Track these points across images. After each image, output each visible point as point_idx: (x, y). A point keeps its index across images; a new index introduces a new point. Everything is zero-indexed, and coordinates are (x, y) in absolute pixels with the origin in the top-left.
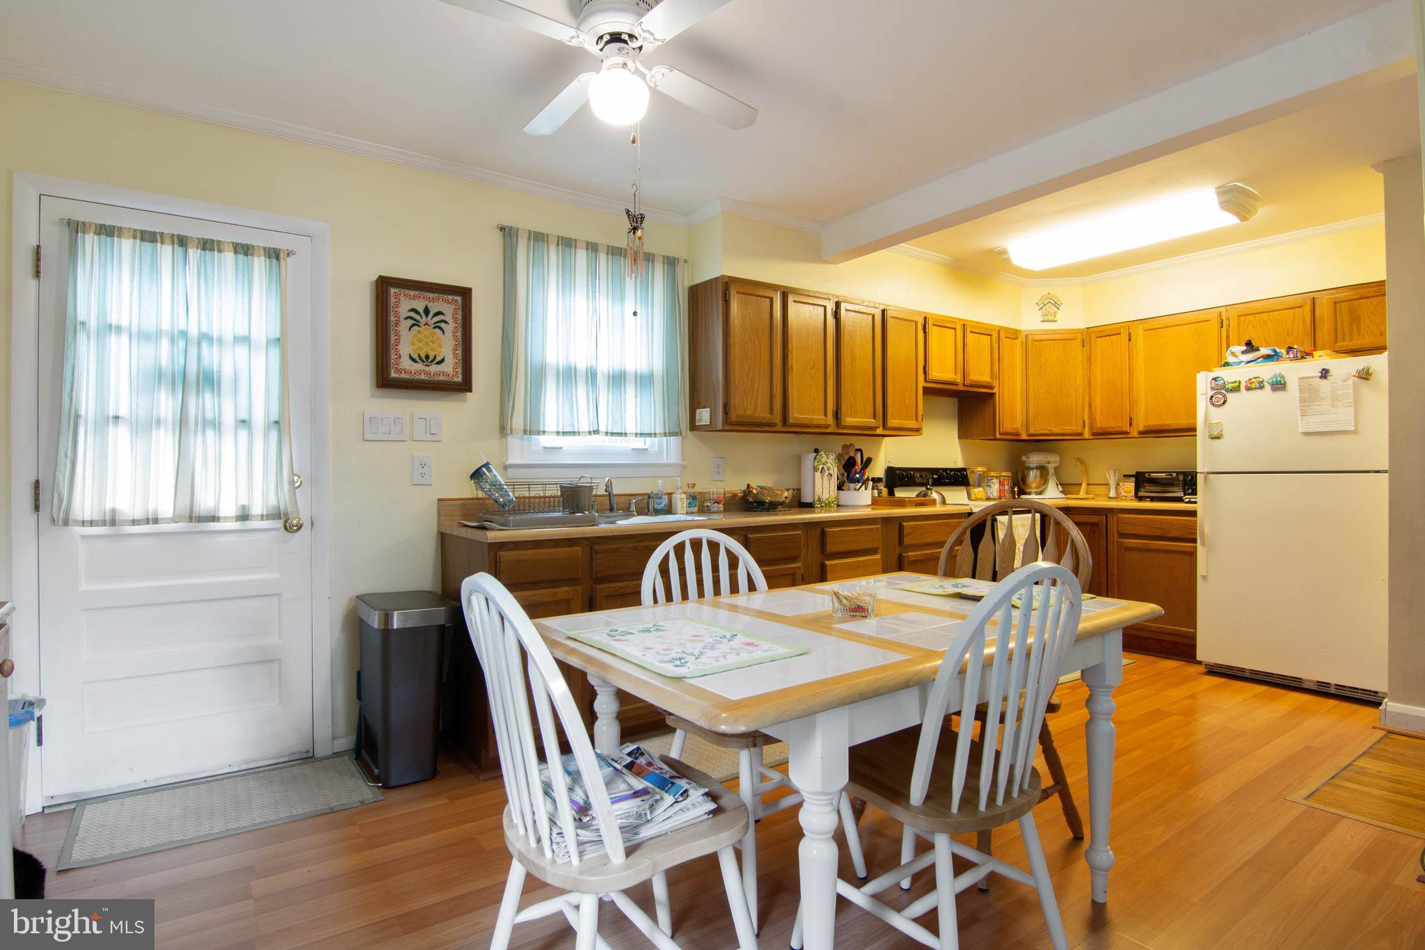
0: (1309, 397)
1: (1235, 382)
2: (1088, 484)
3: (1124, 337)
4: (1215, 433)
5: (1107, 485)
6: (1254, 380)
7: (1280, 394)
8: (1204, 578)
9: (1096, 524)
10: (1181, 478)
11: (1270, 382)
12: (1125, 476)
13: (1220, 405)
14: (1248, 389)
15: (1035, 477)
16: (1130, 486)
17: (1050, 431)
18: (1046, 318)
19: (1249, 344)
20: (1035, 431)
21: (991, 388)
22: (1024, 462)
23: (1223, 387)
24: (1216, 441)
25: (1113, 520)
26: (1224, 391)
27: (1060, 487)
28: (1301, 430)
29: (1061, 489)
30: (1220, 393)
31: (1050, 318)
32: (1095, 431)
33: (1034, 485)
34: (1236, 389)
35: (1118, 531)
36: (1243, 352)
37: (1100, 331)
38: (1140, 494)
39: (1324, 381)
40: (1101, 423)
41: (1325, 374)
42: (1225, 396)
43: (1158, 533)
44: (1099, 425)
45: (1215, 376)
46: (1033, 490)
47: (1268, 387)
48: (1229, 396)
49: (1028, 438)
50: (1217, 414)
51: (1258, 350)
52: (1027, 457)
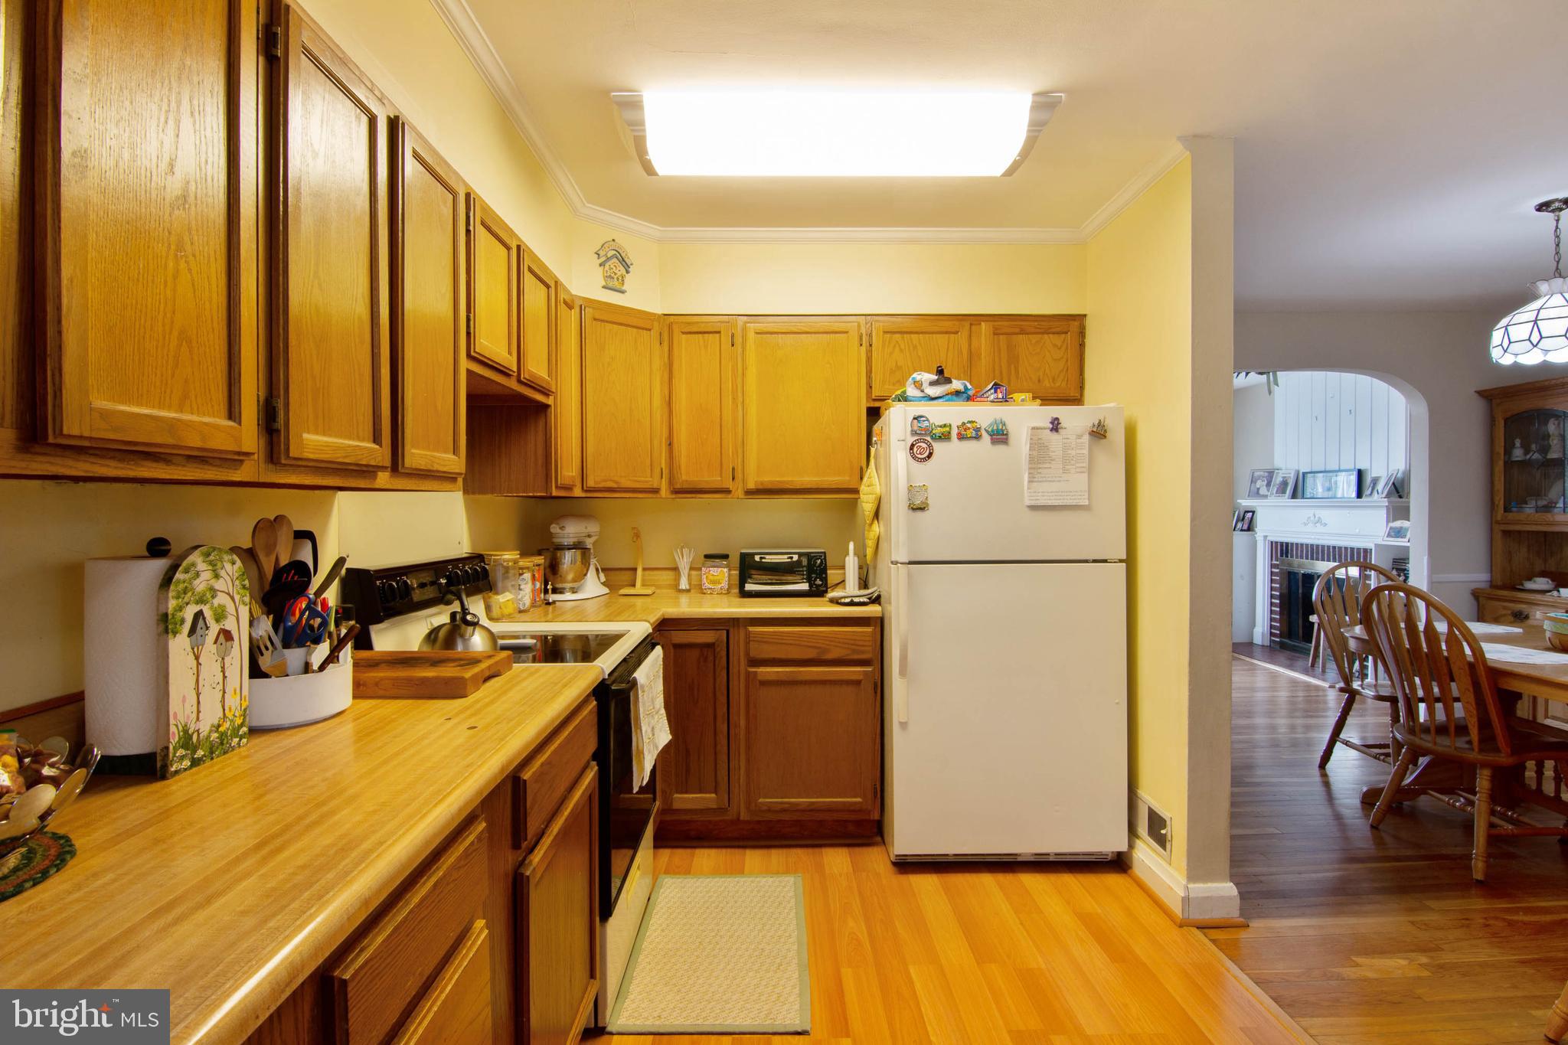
0: (1039, 456)
1: (945, 426)
2: (644, 569)
3: (726, 340)
4: (917, 502)
5: (676, 569)
6: (969, 425)
7: (1001, 448)
8: (904, 725)
9: (710, 646)
10: (805, 562)
11: (990, 430)
12: (707, 557)
13: (924, 460)
14: (961, 437)
15: (573, 562)
16: (722, 575)
17: (617, 482)
18: (610, 284)
19: (940, 372)
20: (595, 482)
21: (546, 393)
22: (551, 535)
23: (928, 431)
24: (919, 514)
25: (738, 637)
26: (929, 439)
27: (602, 575)
28: (1028, 502)
29: (603, 579)
30: (925, 441)
31: (615, 284)
32: (678, 486)
33: (570, 577)
34: (945, 437)
35: (747, 653)
36: (932, 384)
37: (689, 324)
38: (749, 587)
39: (1054, 436)
40: (687, 475)
41: (1056, 426)
42: (930, 446)
43: (811, 654)
44: (684, 477)
45: (917, 414)
46: (568, 585)
47: (986, 438)
48: (938, 447)
49: (583, 495)
50: (923, 473)
51: (948, 381)
52: (562, 528)
